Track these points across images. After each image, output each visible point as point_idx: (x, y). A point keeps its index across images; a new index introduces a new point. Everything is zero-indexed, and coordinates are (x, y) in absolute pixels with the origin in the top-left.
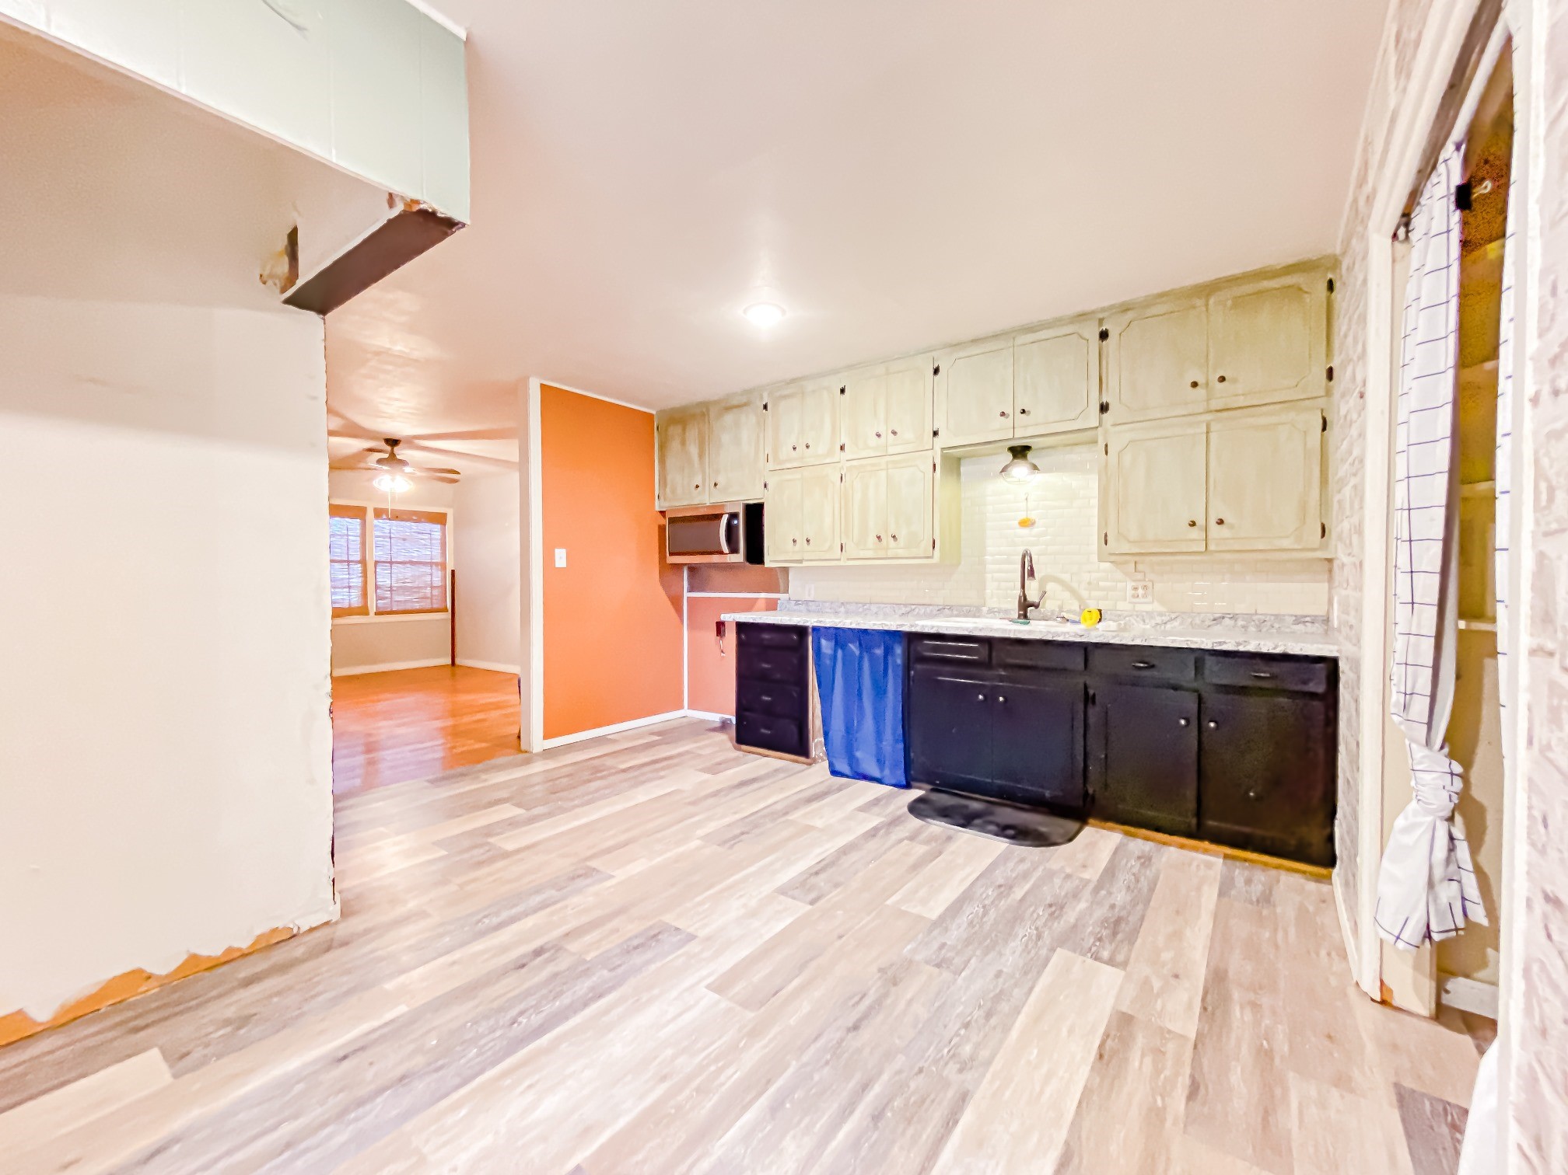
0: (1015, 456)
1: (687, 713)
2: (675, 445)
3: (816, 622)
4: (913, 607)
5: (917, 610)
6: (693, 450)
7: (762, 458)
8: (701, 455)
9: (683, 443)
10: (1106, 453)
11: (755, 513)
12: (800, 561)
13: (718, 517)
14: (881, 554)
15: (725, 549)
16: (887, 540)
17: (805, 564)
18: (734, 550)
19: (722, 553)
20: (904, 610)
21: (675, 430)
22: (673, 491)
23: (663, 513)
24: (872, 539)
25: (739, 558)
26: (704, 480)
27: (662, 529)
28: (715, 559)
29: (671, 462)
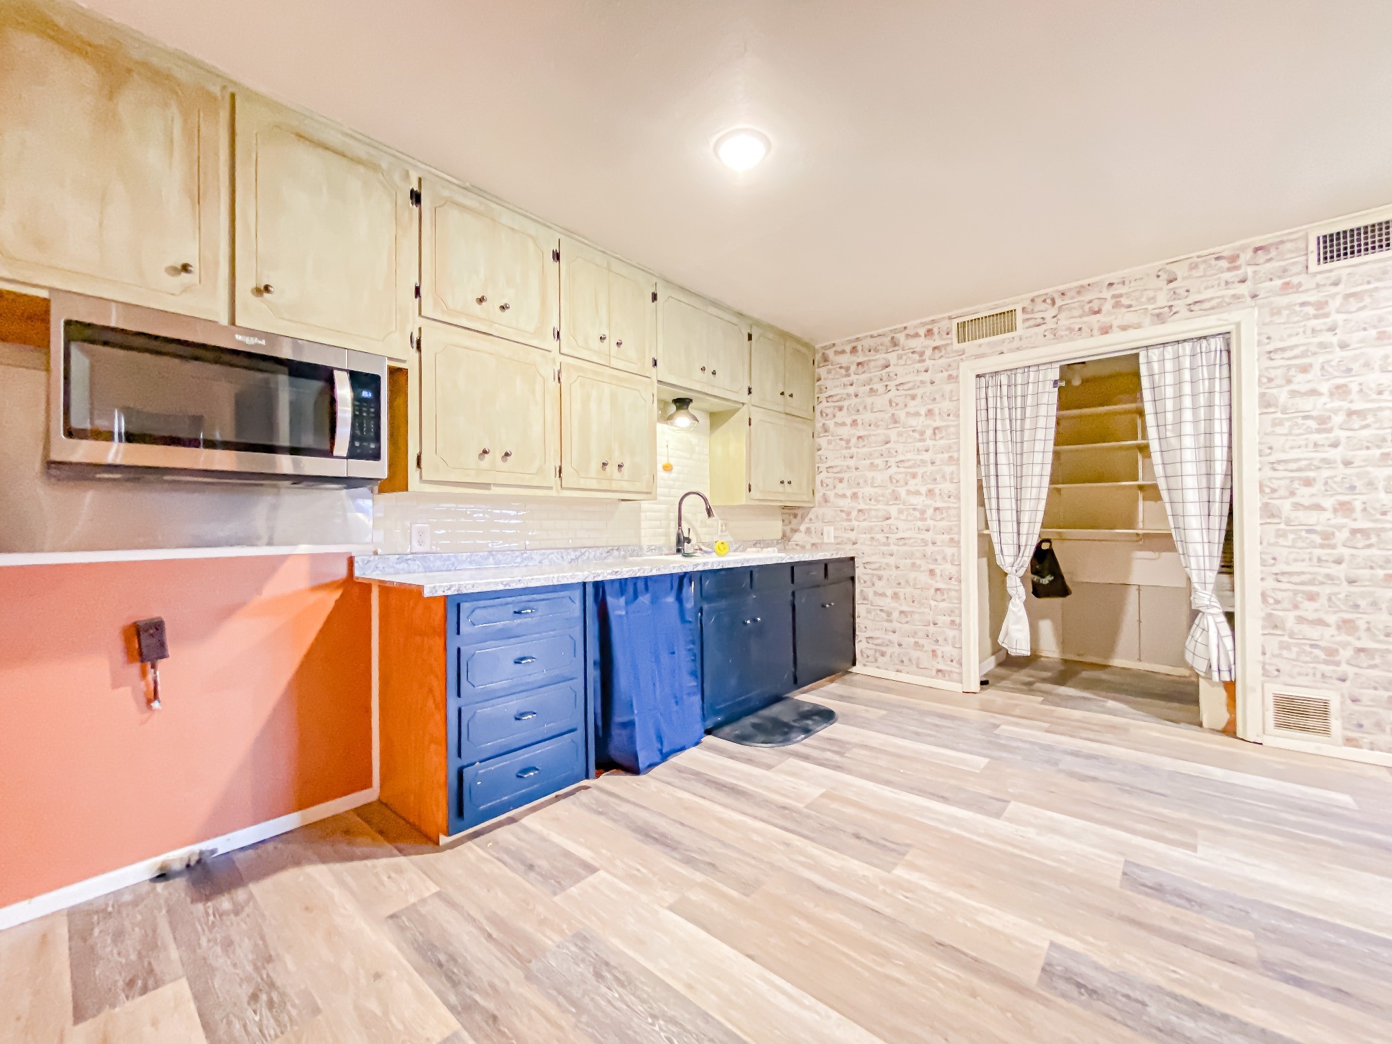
0: (678, 409)
3: (611, 574)
4: (583, 550)
5: (587, 554)
10: (750, 425)
12: (486, 486)
14: (605, 485)
16: (612, 469)
17: (495, 491)
20: (573, 555)
24: (595, 465)
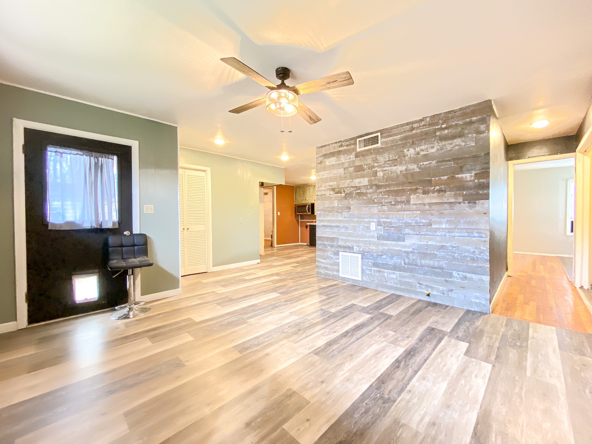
1: (300, 243)
2: (298, 192)
6: (301, 193)
7: (314, 195)
8: (303, 194)
9: (300, 191)
11: (313, 205)
13: (306, 206)
15: (308, 212)
18: (310, 212)
19: (307, 212)
21: (298, 189)
22: (298, 201)
23: (296, 205)
25: (310, 213)
26: (303, 199)
27: (295, 208)
28: (305, 213)
29: (297, 195)
